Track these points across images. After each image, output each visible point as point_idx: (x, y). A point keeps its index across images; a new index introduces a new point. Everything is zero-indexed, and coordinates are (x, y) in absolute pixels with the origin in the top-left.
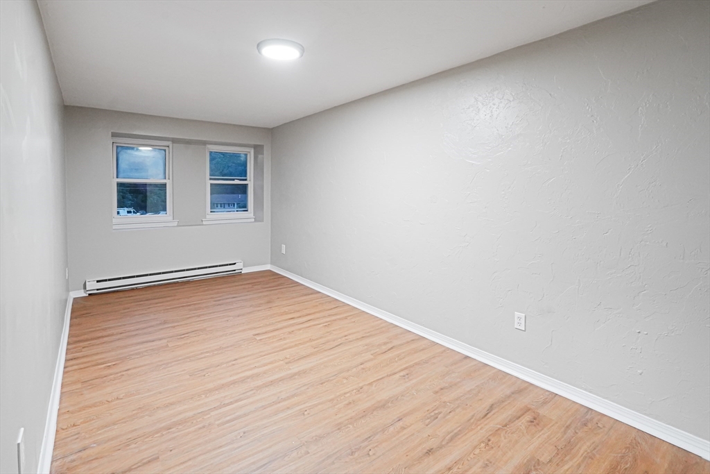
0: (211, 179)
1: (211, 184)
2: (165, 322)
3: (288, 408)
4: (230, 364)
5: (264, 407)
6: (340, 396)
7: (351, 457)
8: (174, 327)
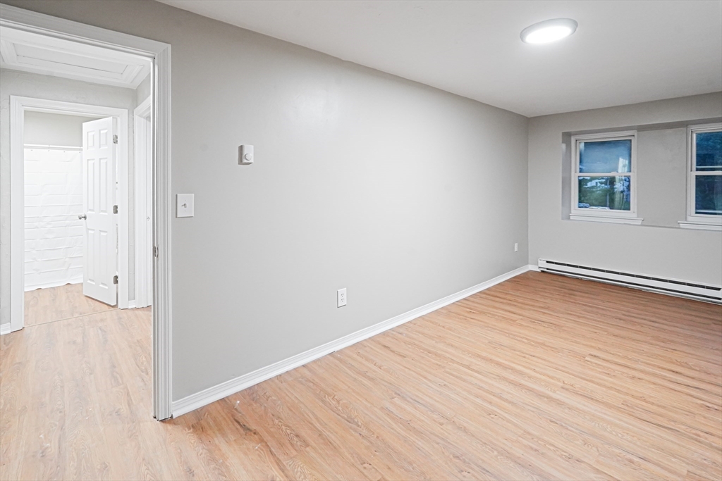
0: (697, 170)
1: (697, 176)
2: (547, 308)
3: (491, 403)
4: (523, 355)
5: (481, 388)
6: (543, 440)
7: (451, 456)
8: (545, 313)
